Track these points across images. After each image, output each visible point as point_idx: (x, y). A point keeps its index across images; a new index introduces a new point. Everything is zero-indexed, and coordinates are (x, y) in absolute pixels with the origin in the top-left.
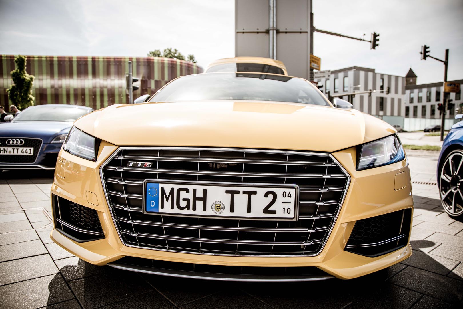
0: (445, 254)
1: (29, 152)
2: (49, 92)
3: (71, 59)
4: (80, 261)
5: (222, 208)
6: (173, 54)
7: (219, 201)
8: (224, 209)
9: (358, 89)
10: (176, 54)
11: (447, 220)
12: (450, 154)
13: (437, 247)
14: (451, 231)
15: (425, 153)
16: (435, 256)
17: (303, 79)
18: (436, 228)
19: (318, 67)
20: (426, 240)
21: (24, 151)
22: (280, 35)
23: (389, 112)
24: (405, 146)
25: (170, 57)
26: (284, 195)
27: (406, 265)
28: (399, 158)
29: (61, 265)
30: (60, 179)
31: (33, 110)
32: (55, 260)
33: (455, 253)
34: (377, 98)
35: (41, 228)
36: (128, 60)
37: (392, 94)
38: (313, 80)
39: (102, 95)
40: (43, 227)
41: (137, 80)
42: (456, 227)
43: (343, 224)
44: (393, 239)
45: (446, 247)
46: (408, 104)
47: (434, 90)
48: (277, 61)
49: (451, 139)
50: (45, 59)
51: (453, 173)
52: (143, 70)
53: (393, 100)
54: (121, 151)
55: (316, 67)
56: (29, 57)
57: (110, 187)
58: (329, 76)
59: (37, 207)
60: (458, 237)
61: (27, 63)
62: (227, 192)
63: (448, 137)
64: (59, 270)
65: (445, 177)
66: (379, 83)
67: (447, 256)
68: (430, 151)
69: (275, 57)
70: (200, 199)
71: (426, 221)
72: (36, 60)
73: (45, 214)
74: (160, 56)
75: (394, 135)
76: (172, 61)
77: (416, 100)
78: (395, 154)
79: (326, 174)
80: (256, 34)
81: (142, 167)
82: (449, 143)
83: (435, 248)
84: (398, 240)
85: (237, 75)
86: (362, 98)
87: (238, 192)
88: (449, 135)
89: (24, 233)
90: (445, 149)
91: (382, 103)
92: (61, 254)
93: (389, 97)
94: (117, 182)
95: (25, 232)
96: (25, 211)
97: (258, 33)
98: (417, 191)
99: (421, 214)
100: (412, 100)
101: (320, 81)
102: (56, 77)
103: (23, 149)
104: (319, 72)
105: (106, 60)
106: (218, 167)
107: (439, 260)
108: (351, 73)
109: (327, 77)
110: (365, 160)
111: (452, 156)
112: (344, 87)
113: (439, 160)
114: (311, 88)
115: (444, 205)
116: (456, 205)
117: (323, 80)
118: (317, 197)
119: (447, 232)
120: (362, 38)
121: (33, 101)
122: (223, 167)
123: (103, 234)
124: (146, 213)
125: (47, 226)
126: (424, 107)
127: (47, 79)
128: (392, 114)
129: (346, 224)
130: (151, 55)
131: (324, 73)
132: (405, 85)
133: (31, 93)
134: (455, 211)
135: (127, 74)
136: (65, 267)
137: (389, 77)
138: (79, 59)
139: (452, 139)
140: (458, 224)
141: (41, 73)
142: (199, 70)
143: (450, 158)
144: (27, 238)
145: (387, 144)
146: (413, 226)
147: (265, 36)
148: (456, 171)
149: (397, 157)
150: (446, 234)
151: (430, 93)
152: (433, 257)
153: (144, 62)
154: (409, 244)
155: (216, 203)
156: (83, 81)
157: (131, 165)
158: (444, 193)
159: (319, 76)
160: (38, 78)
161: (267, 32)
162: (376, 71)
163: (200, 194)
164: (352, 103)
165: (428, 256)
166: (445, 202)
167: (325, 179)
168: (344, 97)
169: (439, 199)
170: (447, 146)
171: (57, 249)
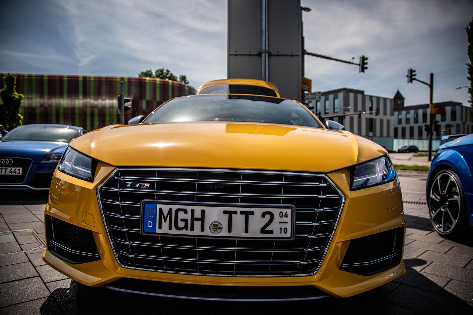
0: (436, 272)
1: (18, 172)
2: (38, 111)
3: (62, 78)
4: (72, 284)
5: (220, 228)
6: (164, 74)
7: (216, 222)
8: (222, 230)
9: (348, 110)
10: (168, 74)
11: (437, 239)
12: (438, 174)
13: (428, 265)
14: (441, 249)
15: (414, 173)
16: (427, 274)
17: (296, 101)
18: (427, 247)
19: (309, 88)
20: (418, 258)
21: (13, 170)
22: (273, 58)
23: (378, 133)
24: (396, 166)
25: (162, 78)
26: (281, 215)
27: (399, 283)
28: (390, 178)
29: (53, 288)
30: (54, 200)
31: (22, 129)
32: (46, 283)
33: (446, 270)
34: (367, 119)
35: (31, 250)
36: (120, 80)
37: (381, 116)
38: (304, 101)
39: (92, 115)
40: (33, 249)
41: (128, 101)
42: (446, 245)
43: (337, 244)
44: (386, 258)
45: (437, 265)
46: (397, 125)
47: (420, 112)
48: (269, 83)
49: (438, 159)
50: (35, 78)
51: (442, 192)
52: (134, 91)
53: (382, 121)
54: (118, 172)
55: (307, 89)
56: (19, 76)
57: (107, 208)
58: (320, 98)
59: (26, 229)
60: (448, 255)
61: (16, 82)
62: (225, 212)
63: (436, 157)
64: (50, 293)
65: (434, 196)
66: (368, 105)
67: (438, 273)
68: (419, 171)
69: (267, 80)
70: (198, 219)
71: (417, 240)
72: (26, 79)
73: (34, 236)
74: (152, 76)
75: (385, 156)
76: (164, 82)
77: (404, 121)
78: (387, 174)
79: (322, 194)
80: (248, 57)
81: (139, 187)
82: (437, 163)
83: (427, 266)
84: (392, 259)
85: (230, 97)
86: (352, 119)
87: (235, 213)
88: (437, 155)
89: (12, 255)
90: (433, 169)
91: (371, 123)
92: (52, 277)
93: (378, 118)
94: (114, 202)
95: (14, 254)
96: (14, 233)
97: (250, 55)
98: (408, 210)
99: (413, 233)
100: (400, 121)
101: (311, 102)
102: (46, 96)
103: (12, 169)
104: (310, 93)
105: (97, 79)
106: (215, 188)
107: (431, 278)
108: (341, 95)
109: (317, 98)
110: (359, 180)
111: (441, 175)
112: (334, 109)
113: (428, 180)
114: (304, 110)
115: (434, 224)
116: (445, 224)
117: (314, 101)
118: (312, 217)
119: (438, 250)
120: (351, 61)
121: (22, 120)
122: (220, 188)
123: (99, 255)
124: (143, 234)
125: (37, 248)
126: (412, 128)
127: (36, 98)
128: (381, 135)
129: (341, 243)
130: (142, 75)
131: (315, 95)
132: (393, 107)
133: (20, 112)
134: (444, 230)
135: (119, 94)
136: (57, 290)
137: (378, 98)
138: (70, 79)
139: (440, 160)
140: (447, 242)
141: (30, 92)
142: (191, 91)
143: (438, 178)
144: (17, 260)
145: (379, 164)
146: (405, 244)
147: (257, 58)
148: (445, 191)
149: (388, 177)
150: (437, 252)
151: (417, 115)
152: (425, 275)
153: (136, 82)
154: (402, 262)
155: (214, 224)
156: (73, 101)
157: (129, 185)
158: (434, 212)
159: (310, 97)
160: (27, 97)
161: (260, 55)
162: (365, 93)
163: (198, 215)
164: (342, 124)
165: (421, 274)
166: (435, 221)
167: (320, 199)
168: (335, 118)
169: (429, 218)
170: (435, 167)
171: (48, 272)
